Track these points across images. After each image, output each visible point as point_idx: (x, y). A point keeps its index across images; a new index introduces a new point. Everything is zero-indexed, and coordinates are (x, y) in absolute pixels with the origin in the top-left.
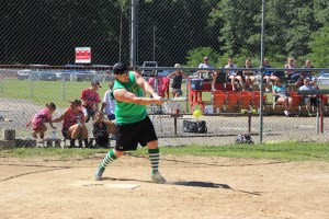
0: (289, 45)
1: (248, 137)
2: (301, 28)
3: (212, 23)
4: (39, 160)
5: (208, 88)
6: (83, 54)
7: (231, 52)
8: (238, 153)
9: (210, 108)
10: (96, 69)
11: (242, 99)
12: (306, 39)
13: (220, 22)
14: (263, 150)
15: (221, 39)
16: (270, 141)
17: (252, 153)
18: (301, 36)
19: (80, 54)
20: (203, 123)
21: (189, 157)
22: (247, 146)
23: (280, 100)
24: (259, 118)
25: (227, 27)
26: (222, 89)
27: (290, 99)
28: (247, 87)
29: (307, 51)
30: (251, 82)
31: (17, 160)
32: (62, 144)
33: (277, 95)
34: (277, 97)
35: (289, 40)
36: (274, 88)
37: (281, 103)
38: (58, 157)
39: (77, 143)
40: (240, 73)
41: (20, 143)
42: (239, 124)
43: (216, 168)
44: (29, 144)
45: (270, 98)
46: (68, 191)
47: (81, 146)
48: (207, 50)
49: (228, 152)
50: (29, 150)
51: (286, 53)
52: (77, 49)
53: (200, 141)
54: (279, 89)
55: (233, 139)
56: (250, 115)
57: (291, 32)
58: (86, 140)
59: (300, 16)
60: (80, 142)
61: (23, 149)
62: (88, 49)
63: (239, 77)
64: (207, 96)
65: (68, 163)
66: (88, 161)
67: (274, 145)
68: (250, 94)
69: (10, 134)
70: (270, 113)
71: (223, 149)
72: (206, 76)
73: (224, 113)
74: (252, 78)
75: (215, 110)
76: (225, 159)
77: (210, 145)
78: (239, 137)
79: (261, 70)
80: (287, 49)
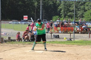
0: (79, 15)
1: (70, 39)
2: (82, 11)
4: (17, 45)
5: (59, 26)
6: (26, 17)
7: (64, 17)
8: (68, 43)
9: (60, 32)
10: (29, 21)
11: (68, 29)
12: (83, 14)
13: (61, 10)
14: (75, 43)
15: (61, 14)
16: (76, 40)
17: (72, 43)
18: (81, 13)
19: (25, 17)
20: (58, 35)
21: (56, 44)
22: (70, 41)
24: (73, 34)
25: (62, 11)
29: (83, 17)
31: (11, 45)
32: (23, 41)
34: (77, 29)
38: (22, 44)
39: (26, 40)
41: (12, 40)
42: (67, 36)
45: (75, 29)
46: (26, 53)
47: (27, 41)
48: (57, 17)
49: (66, 43)
50: (14, 42)
53: (58, 40)
56: (71, 33)
57: (79, 12)
58: (29, 40)
59: (81, 8)
61: (13, 42)
63: (67, 24)
64: (59, 28)
65: (25, 46)
66: (29, 45)
68: (70, 28)
69: (9, 38)
70: (75, 33)
71: (64, 42)
73: (64, 33)
74: (70, 24)
75: (61, 32)
76: (65, 45)
77: (61, 41)
78: (68, 39)
80: (78, 17)
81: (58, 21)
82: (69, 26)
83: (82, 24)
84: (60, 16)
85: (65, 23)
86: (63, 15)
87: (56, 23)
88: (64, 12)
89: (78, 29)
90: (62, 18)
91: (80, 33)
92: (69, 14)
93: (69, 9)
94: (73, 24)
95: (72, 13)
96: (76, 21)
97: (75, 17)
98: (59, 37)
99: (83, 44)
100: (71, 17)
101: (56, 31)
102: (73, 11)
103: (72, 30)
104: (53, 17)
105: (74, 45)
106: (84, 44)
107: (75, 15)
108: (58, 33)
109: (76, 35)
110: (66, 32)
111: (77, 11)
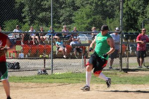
0: (62, 18)
1: (45, 71)
2: (68, 9)
3: (17, 6)
5: (20, 44)
7: (29, 22)
8: (40, 80)
9: (22, 55)
11: (39, 49)
12: (71, 15)
14: (54, 78)
15: (23, 15)
16: (57, 73)
17: (48, 80)
18: (68, 13)
20: (18, 64)
22: (44, 76)
24: (51, 60)
25: (26, 8)
27: (66, 49)
28: (41, 42)
30: (44, 39)
33: (58, 47)
34: (58, 48)
35: (61, 16)
36: (57, 43)
37: (61, 51)
40: (37, 35)
43: (28, 90)
45: (55, 49)
48: (15, 21)
49: (34, 80)
51: (60, 23)
54: (59, 44)
55: (36, 72)
56: (45, 58)
57: (62, 11)
63: (37, 37)
64: (18, 48)
67: (59, 75)
68: (43, 46)
70: (55, 57)
71: (31, 79)
72: (18, 36)
73: (30, 58)
74: (44, 37)
75: (25, 56)
76: (33, 84)
77: (23, 76)
78: (40, 71)
79: (52, 33)
80: (61, 21)
81: (17, 31)
83: (69, 37)
84: (21, 20)
86: (27, 19)
88: (30, 10)
89: (61, 49)
90: (26, 24)
91: (64, 56)
92: (40, 16)
93: (40, 5)
94: (49, 39)
95: (48, 13)
96: (57, 31)
97: (54, 22)
98: (18, 68)
99: (72, 81)
100: (45, 21)
101: (13, 55)
102: (49, 8)
103: (48, 51)
104: (5, 22)
105: (51, 83)
106: (74, 81)
107: (54, 17)
108: (18, 58)
109: (56, 61)
110: (35, 56)
111: (59, 10)
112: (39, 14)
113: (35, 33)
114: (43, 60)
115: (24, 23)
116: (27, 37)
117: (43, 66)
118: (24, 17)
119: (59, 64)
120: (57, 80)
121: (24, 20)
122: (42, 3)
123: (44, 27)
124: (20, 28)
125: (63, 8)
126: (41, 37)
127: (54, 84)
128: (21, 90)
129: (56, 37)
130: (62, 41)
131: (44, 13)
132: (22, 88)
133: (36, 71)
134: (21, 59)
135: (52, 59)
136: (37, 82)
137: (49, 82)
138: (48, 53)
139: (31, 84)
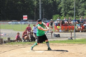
0: (79, 13)
1: (71, 38)
2: (82, 9)
3: (59, 8)
4: (17, 45)
6: (25, 17)
8: (69, 42)
9: (61, 31)
10: (29, 21)
11: (69, 28)
12: (84, 12)
14: (76, 41)
16: (77, 39)
18: (82, 11)
19: (24, 17)
20: (59, 35)
21: (56, 44)
22: (71, 40)
23: (79, 28)
26: (63, 25)
27: (81, 28)
29: (84, 15)
31: (11, 46)
32: (22, 41)
34: (78, 27)
36: (77, 25)
37: (79, 29)
38: (22, 44)
39: (26, 41)
40: (68, 21)
41: (11, 41)
42: (68, 34)
43: (64, 46)
44: (14, 41)
45: (76, 27)
46: (26, 53)
47: (27, 41)
48: (58, 15)
49: (67, 42)
50: (14, 43)
51: (78, 16)
52: (24, 16)
53: (58, 39)
54: (78, 25)
56: (71, 32)
57: (80, 10)
58: (29, 40)
59: (82, 6)
60: (27, 40)
61: (12, 43)
62: (27, 16)
63: (67, 22)
65: (25, 46)
66: (30, 45)
67: (78, 40)
68: (71, 26)
69: (9, 39)
70: (76, 31)
71: (65, 42)
72: (59, 22)
73: (65, 32)
74: (71, 22)
75: (62, 31)
76: (66, 44)
77: (61, 40)
78: (69, 38)
79: (75, 20)
80: (79, 15)
81: (58, 19)
82: (70, 24)
83: (83, 22)
84: (60, 14)
85: (65, 22)
86: (63, 14)
87: (56, 22)
88: (64, 10)
90: (63, 16)
92: (69, 12)
93: (69, 7)
94: (73, 23)
95: (73, 11)
96: (77, 19)
97: (75, 15)
98: (59, 37)
99: (85, 43)
100: (71, 15)
101: (57, 30)
102: (73, 9)
103: (73, 29)
104: (53, 16)
105: (75, 44)
107: (76, 13)
108: (59, 32)
109: (77, 33)
110: (67, 31)
111: (78, 9)
112: (68, 11)
113: (66, 20)
114: (70, 33)
115: (62, 16)
116: (63, 22)
117: (71, 36)
118: (62, 13)
119: (78, 35)
120: (78, 42)
121: (62, 15)
122: (70, 7)
123: (71, 18)
124: (60, 18)
125: (80, 8)
126: (70, 22)
127: (76, 44)
128: (60, 47)
129: (77, 22)
130: (79, 24)
131: (71, 11)
132: (61, 46)
133: (67, 38)
134: (60, 32)
135: (75, 32)
136: (68, 43)
137: (74, 43)
138: (73, 30)
139: (65, 44)
